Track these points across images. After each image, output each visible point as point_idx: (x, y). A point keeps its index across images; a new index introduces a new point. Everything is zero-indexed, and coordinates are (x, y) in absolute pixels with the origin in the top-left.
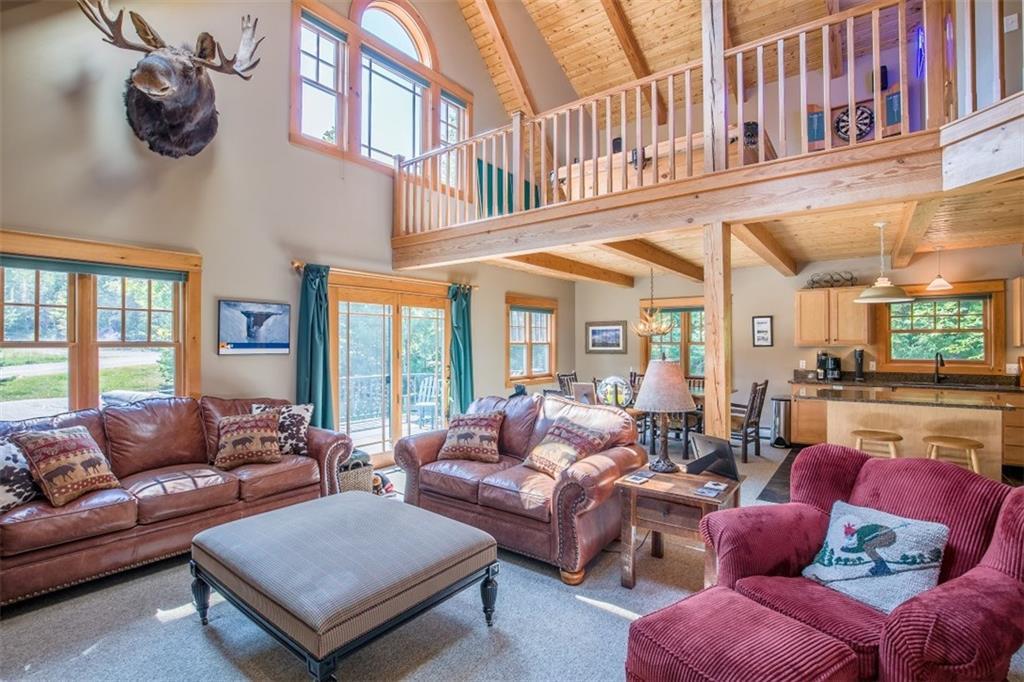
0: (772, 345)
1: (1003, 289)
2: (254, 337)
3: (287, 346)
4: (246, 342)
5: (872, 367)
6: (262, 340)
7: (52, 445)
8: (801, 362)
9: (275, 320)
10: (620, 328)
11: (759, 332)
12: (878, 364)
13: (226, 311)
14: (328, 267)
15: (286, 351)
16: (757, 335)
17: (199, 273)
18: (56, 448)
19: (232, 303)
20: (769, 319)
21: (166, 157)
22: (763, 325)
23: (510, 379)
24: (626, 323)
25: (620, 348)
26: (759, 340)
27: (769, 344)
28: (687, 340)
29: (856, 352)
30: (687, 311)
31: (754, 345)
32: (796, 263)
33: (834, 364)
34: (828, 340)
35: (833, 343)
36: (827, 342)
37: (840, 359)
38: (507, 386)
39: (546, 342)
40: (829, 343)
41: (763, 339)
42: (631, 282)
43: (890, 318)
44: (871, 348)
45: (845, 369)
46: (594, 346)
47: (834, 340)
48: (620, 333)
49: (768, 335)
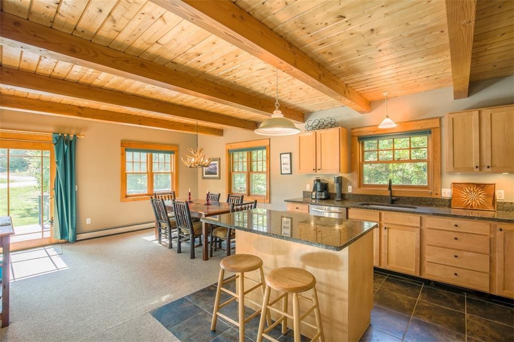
0: (291, 173)
1: (439, 126)
5: (350, 189)
8: (307, 185)
10: (217, 162)
11: (284, 164)
12: (353, 188)
16: (283, 166)
20: (289, 155)
22: (286, 159)
23: (126, 196)
24: (220, 159)
25: (217, 176)
26: (284, 170)
27: (289, 172)
28: (250, 170)
29: (338, 178)
30: (250, 150)
31: (281, 174)
32: (304, 114)
33: (321, 188)
34: (315, 170)
35: (318, 171)
36: (315, 171)
37: (328, 184)
38: (121, 201)
39: (170, 172)
40: (316, 172)
41: (286, 169)
42: (220, 132)
43: (363, 152)
44: (348, 175)
45: (330, 191)
46: (206, 174)
47: (319, 170)
48: (217, 166)
49: (289, 166)
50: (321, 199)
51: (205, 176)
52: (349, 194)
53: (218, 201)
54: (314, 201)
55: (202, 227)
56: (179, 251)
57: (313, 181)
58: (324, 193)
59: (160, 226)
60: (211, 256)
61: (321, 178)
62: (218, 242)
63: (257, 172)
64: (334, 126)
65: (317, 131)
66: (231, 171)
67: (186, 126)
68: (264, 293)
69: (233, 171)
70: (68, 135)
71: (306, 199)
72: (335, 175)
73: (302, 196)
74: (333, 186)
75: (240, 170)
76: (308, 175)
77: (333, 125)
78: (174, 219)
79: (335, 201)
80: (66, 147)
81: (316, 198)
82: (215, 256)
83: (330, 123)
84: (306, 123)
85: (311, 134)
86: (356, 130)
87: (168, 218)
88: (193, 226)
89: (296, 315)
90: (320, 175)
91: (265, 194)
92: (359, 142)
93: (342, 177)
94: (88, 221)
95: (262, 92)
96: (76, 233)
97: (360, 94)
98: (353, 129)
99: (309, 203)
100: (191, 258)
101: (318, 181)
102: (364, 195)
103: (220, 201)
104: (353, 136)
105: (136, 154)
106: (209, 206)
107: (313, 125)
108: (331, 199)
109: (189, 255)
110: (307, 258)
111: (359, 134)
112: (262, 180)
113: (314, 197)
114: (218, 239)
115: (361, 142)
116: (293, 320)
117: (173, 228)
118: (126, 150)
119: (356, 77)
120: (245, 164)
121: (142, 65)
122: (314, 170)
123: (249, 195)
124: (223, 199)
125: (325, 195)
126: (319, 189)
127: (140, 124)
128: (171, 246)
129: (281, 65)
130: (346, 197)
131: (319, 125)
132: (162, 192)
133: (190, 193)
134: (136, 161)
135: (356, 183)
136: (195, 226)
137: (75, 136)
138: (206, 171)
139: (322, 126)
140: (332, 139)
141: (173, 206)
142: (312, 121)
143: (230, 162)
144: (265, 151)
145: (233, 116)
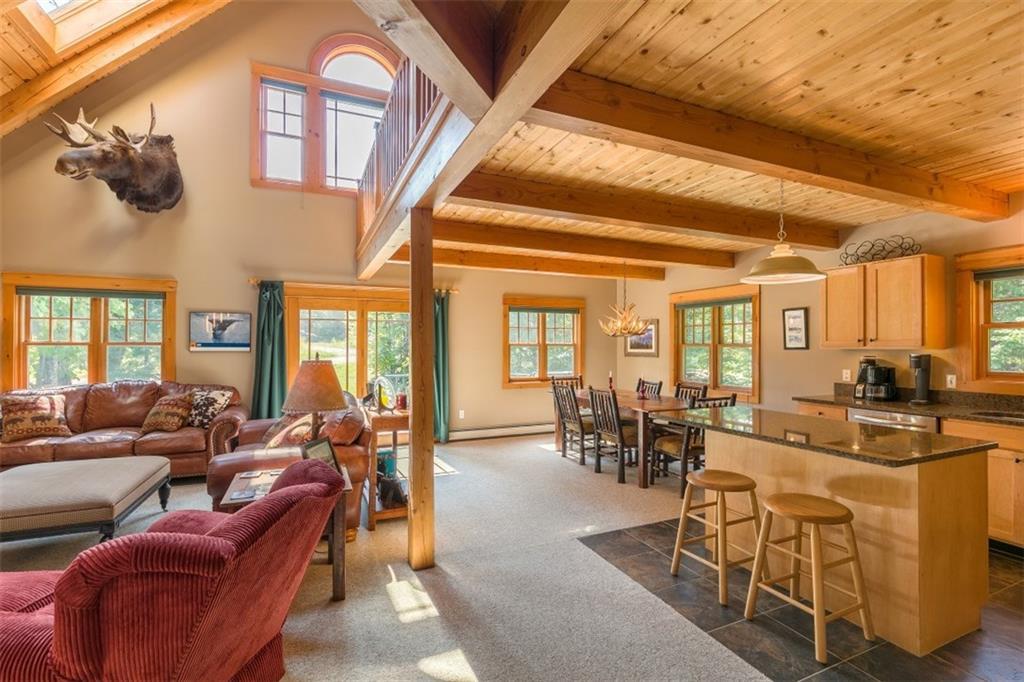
0: (807, 348)
2: (219, 339)
3: (248, 345)
4: (212, 342)
5: (951, 382)
6: (226, 341)
7: (16, 404)
8: (844, 371)
9: (237, 326)
10: (652, 327)
11: (791, 329)
12: (959, 379)
13: (195, 320)
14: (282, 282)
15: (248, 349)
16: (788, 333)
17: (175, 293)
18: (18, 407)
19: (199, 313)
20: (802, 312)
21: (149, 214)
22: (795, 320)
23: (510, 381)
24: (658, 321)
25: (653, 350)
26: (791, 340)
27: (804, 346)
28: (718, 341)
29: (919, 358)
30: (717, 305)
31: (786, 348)
32: (837, 231)
33: (876, 377)
34: (864, 341)
35: (870, 346)
36: (862, 343)
37: (894, 369)
38: (504, 388)
39: (571, 343)
40: (865, 345)
41: (796, 339)
42: (660, 274)
43: (988, 303)
44: (948, 351)
45: (901, 385)
46: (631, 348)
47: (871, 340)
48: (653, 333)
49: (802, 334)
50: (877, 399)
51: (630, 350)
52: (950, 393)
53: (658, 393)
54: (859, 403)
55: (637, 434)
56: (598, 470)
57: (858, 364)
58: (882, 388)
59: (565, 428)
60: (652, 483)
61: (877, 356)
62: (662, 461)
63: (734, 345)
64: (908, 252)
65: (868, 265)
66: (680, 342)
67: (603, 268)
68: (758, 533)
69: (683, 342)
70: (440, 290)
71: (842, 398)
72: (912, 351)
73: (832, 393)
74: (907, 374)
75: (698, 340)
76: (845, 350)
77: (905, 250)
78: (591, 419)
79: (910, 404)
80: (437, 307)
81: (864, 397)
82: (658, 484)
83: (900, 246)
84: (841, 250)
85: (854, 270)
86: (967, 258)
87: (580, 417)
88: (623, 431)
89: (816, 556)
90: (874, 351)
91: (750, 385)
92: (977, 283)
93: (929, 356)
94: (462, 414)
95: (751, 205)
96: (449, 431)
97: (975, 185)
98: (960, 256)
99: (847, 405)
100: (619, 482)
101: (871, 362)
102: (988, 395)
103: (661, 394)
104: (959, 271)
105: (524, 315)
106: (646, 401)
107: (859, 253)
108: (903, 401)
109: (616, 477)
110: (839, 484)
111: (976, 266)
112: (736, 361)
113: (859, 395)
114: (662, 457)
115: (982, 282)
116: (811, 564)
117: (587, 434)
118: (510, 310)
119: (958, 161)
120: (708, 330)
121: (571, 197)
122: (859, 341)
123: (716, 386)
124: (668, 391)
125: (887, 392)
126: (871, 379)
127: (536, 270)
128: (583, 462)
129: (791, 175)
130: (941, 398)
131: (873, 251)
132: (562, 376)
133: (611, 379)
134: (524, 326)
135: (967, 369)
136: (627, 431)
137: (448, 291)
138: (631, 342)
139: (882, 253)
140: (902, 279)
141: (590, 398)
142: (855, 244)
143: (678, 327)
144: (749, 306)
145: (689, 245)
